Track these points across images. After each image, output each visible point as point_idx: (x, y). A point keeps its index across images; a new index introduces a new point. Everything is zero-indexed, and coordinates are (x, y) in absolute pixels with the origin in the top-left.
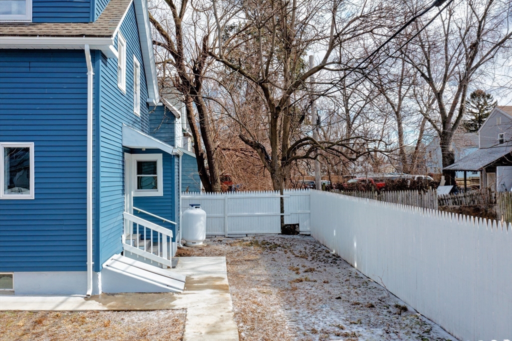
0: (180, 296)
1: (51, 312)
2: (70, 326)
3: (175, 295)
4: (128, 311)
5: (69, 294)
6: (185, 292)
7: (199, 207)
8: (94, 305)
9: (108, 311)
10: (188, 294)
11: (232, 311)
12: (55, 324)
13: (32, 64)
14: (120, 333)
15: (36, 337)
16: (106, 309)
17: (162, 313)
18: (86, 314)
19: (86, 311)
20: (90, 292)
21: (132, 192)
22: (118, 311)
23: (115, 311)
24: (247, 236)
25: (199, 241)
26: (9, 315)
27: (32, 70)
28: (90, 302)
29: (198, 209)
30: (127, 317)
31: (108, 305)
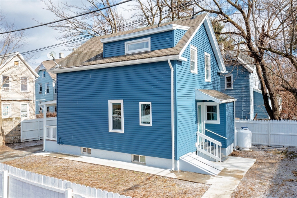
0: (214, 178)
1: (155, 175)
2: (159, 183)
3: (212, 177)
4: (185, 180)
5: (165, 168)
6: (218, 176)
7: (247, 129)
8: (173, 175)
9: (177, 179)
10: (218, 177)
11: (233, 190)
12: (155, 180)
13: (151, 69)
14: (176, 190)
15: (145, 185)
16: (176, 178)
17: (199, 184)
18: (168, 179)
19: (168, 177)
20: (173, 169)
21: (204, 121)
22: (181, 180)
23: (180, 179)
24: (283, 147)
25: (247, 148)
26: (140, 173)
27: (150, 71)
28: (172, 173)
29: (246, 130)
30: (183, 183)
31: (178, 176)
